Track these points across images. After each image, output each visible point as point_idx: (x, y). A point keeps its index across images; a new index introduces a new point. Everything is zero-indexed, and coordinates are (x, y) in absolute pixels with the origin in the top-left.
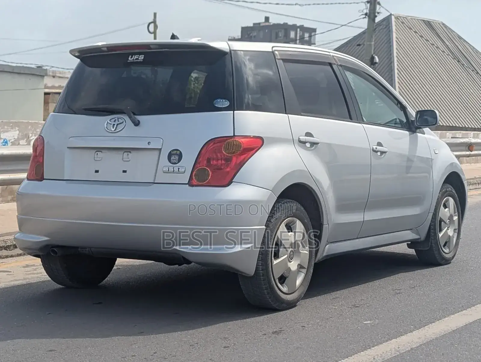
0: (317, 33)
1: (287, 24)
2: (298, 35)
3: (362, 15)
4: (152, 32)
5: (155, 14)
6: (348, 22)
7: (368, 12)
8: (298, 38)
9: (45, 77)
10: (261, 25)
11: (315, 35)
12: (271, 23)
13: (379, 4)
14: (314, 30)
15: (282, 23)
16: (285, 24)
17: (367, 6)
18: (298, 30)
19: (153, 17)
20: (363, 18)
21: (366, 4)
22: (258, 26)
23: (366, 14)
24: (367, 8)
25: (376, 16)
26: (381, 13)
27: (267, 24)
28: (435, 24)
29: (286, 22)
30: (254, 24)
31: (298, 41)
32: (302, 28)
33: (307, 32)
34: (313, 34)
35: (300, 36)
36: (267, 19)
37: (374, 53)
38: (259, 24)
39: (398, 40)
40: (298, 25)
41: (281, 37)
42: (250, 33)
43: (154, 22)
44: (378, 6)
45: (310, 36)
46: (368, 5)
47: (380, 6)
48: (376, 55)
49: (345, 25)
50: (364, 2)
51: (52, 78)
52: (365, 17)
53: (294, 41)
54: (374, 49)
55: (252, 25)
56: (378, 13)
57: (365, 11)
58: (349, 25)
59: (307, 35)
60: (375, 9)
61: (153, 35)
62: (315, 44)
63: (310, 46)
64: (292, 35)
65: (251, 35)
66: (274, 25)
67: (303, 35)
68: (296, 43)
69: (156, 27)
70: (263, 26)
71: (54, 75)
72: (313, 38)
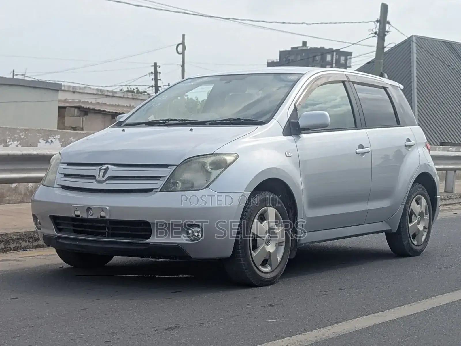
0: (352, 57)
1: (323, 48)
2: (334, 59)
3: (372, 33)
4: (181, 53)
5: (184, 36)
6: (358, 41)
7: (377, 31)
8: (334, 61)
9: (59, 91)
10: (299, 49)
11: (351, 58)
12: (308, 47)
13: (389, 23)
14: (350, 54)
15: (319, 47)
16: (322, 48)
17: (376, 25)
18: (335, 53)
19: (181, 39)
20: (373, 37)
21: (375, 23)
22: (296, 50)
23: (376, 33)
24: (377, 27)
25: (385, 35)
26: (390, 32)
27: (304, 48)
28: (457, 46)
29: (322, 46)
30: (292, 48)
31: (334, 65)
32: (338, 51)
33: (343, 56)
34: (349, 57)
35: (336, 60)
36: (304, 43)
37: (383, 71)
38: (297, 48)
39: (419, 60)
40: (334, 49)
41: (317, 60)
42: (288, 57)
43: (183, 43)
44: (387, 26)
45: (346, 60)
46: (378, 24)
47: (390, 26)
48: (385, 73)
49: (355, 44)
50: (373, 22)
51: (72, 93)
52: (375, 36)
53: (331, 65)
54: (384, 67)
55: (290, 49)
56: (387, 32)
57: (374, 30)
58: (359, 43)
59: (342, 59)
60: (384, 27)
61: (181, 55)
62: (350, 67)
63: (346, 69)
64: (329, 58)
65: (289, 58)
66: (311, 49)
67: (339, 59)
68: (332, 67)
69: (184, 48)
70: (301, 50)
71: (74, 90)
72: (348, 61)
